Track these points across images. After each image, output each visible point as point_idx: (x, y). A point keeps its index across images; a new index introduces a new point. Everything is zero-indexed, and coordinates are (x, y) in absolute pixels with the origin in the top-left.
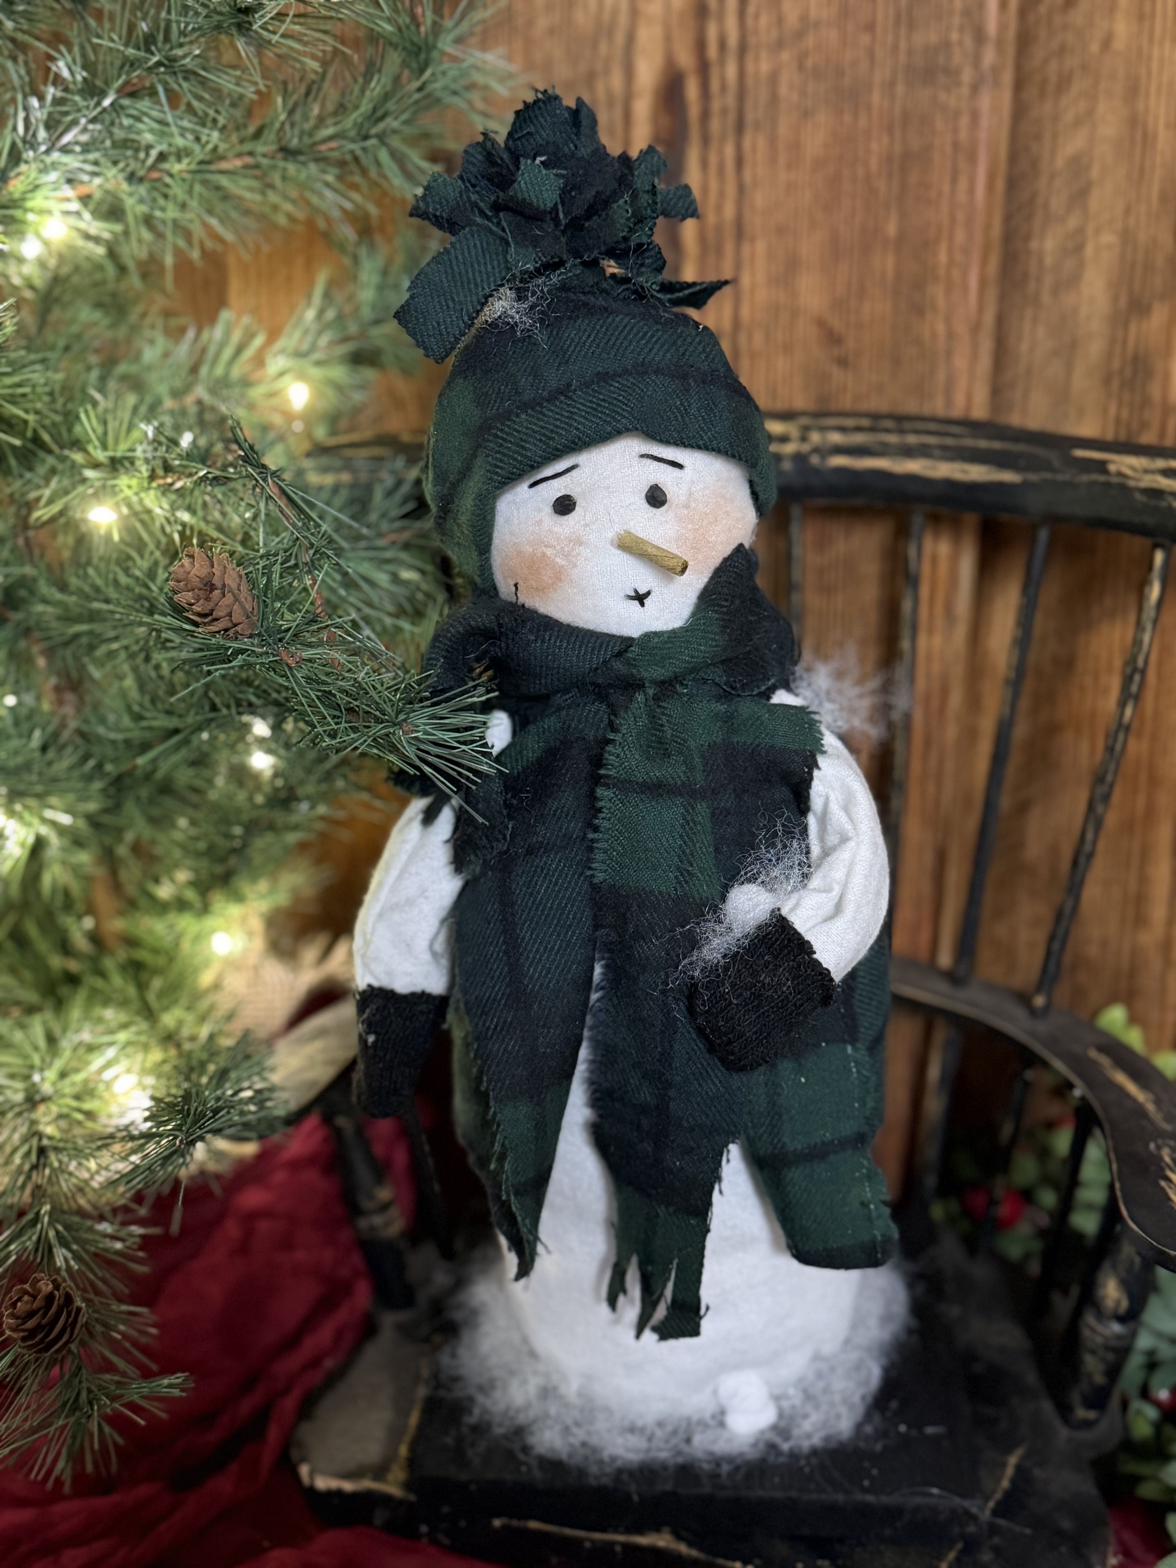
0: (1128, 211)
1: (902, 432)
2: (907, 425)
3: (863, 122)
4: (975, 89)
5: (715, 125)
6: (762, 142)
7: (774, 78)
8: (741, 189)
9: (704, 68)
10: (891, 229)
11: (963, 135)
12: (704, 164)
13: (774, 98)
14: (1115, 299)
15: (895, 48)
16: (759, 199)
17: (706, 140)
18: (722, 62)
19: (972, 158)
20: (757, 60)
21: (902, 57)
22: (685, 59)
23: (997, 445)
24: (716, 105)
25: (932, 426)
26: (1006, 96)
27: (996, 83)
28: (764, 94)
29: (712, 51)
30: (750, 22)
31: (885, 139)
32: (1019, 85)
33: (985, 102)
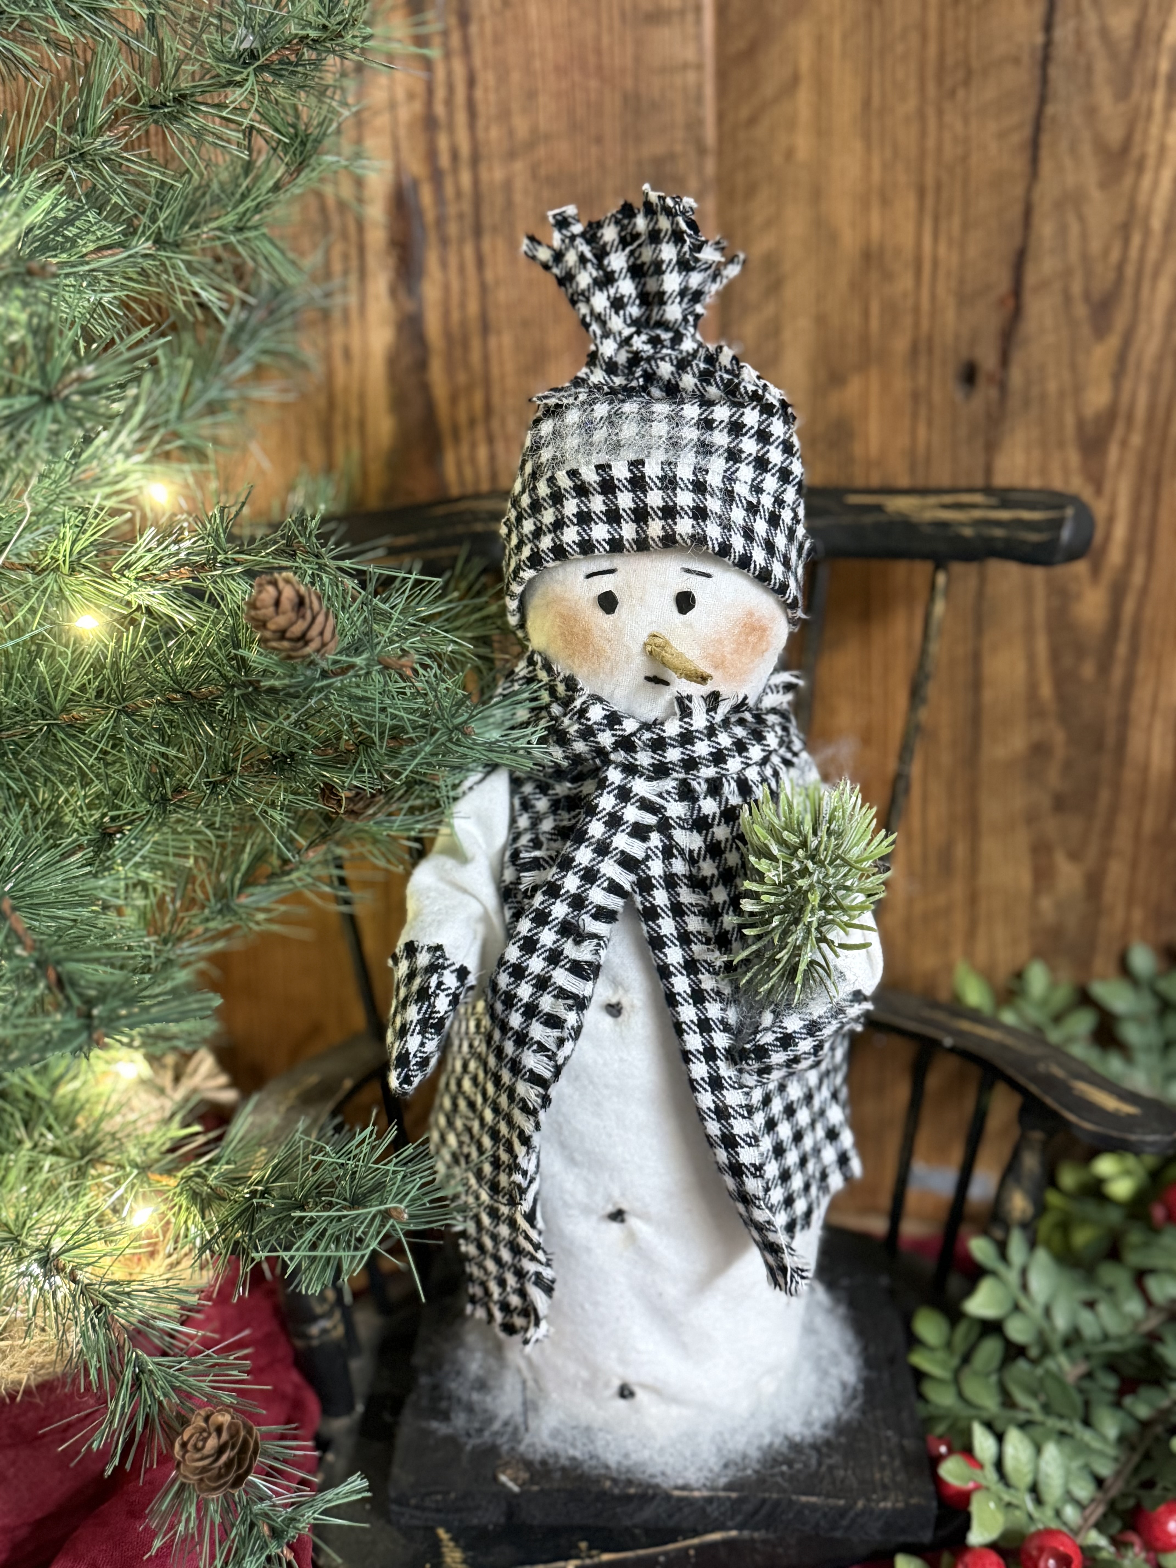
5: (453, 229)
6: (500, 245)
8: (483, 288)
12: (444, 264)
13: (509, 205)
14: (814, 375)
17: (444, 242)
18: (455, 172)
20: (490, 168)
22: (417, 170)
24: (452, 210)
29: (444, 160)
30: (481, 134)
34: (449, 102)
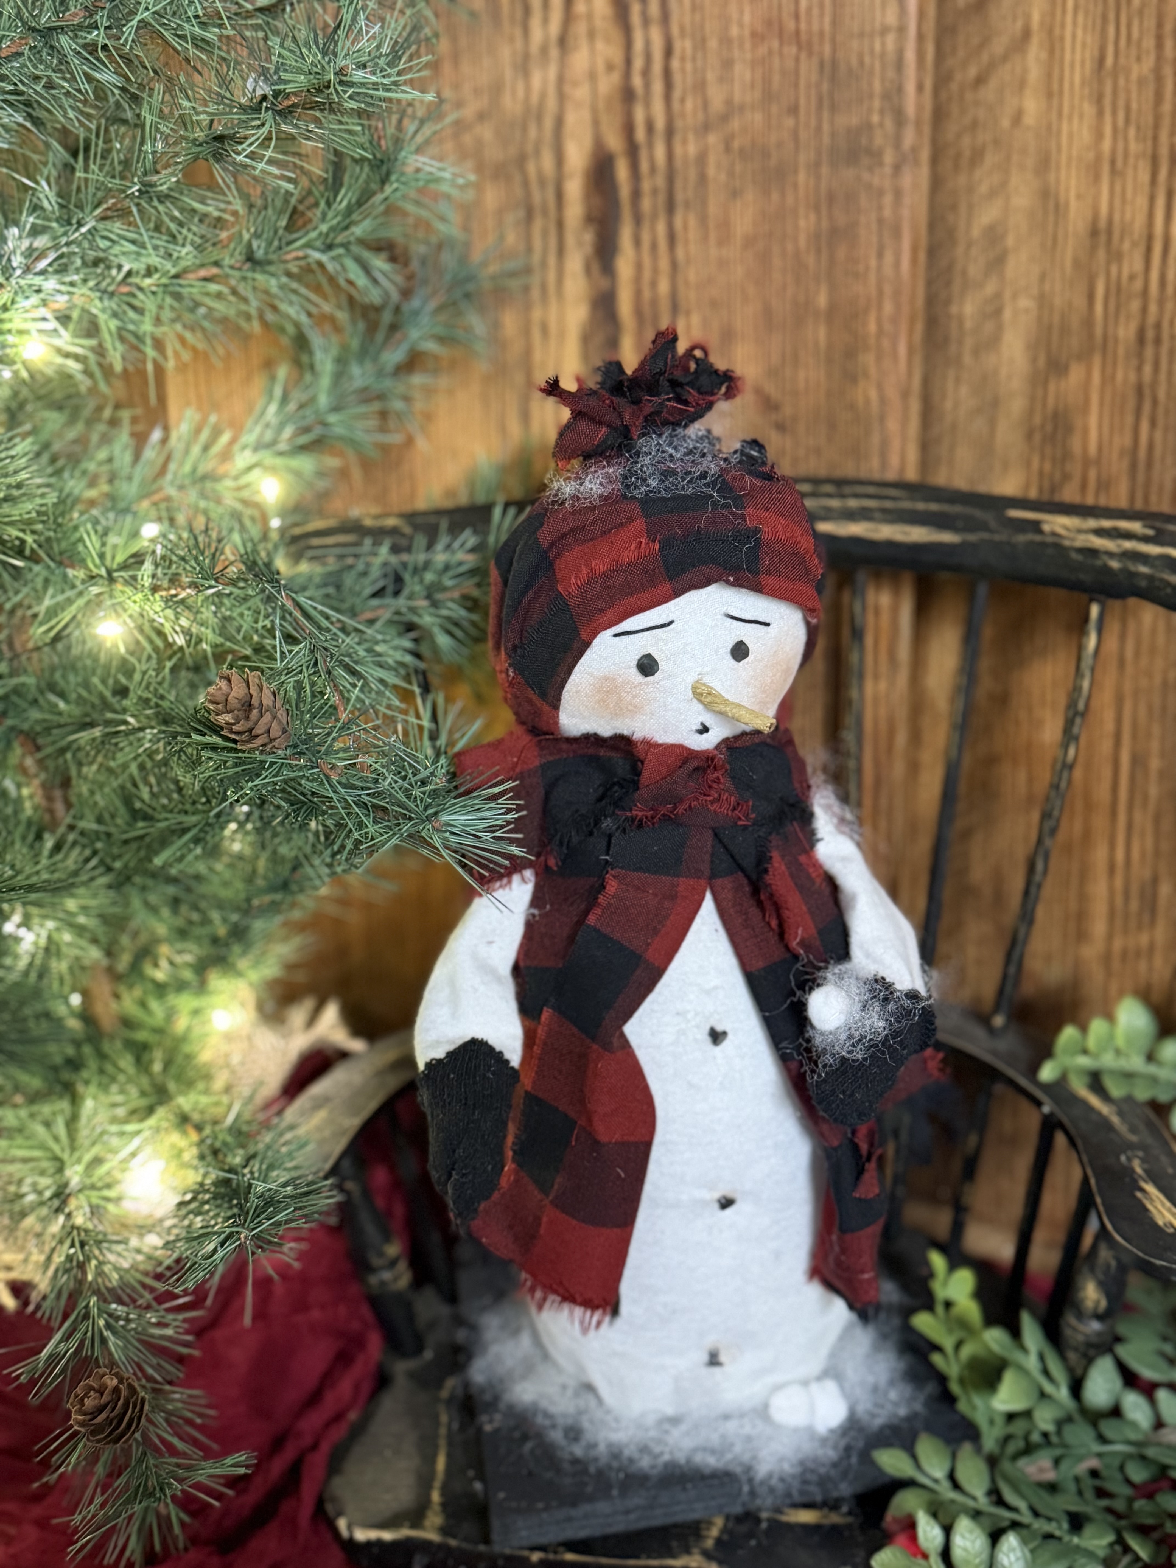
0: (1043, 277)
1: (843, 496)
2: (847, 490)
3: (790, 200)
4: (897, 169)
5: (646, 204)
6: (692, 222)
7: (701, 159)
8: (674, 265)
9: (633, 150)
10: (822, 300)
11: (887, 213)
12: (637, 242)
13: (702, 178)
14: (1034, 360)
15: (819, 129)
16: (692, 275)
17: (638, 219)
18: (650, 145)
19: (897, 232)
20: (685, 142)
21: (826, 139)
22: (614, 142)
23: (934, 507)
24: (646, 186)
25: (871, 490)
26: (925, 171)
27: (916, 162)
28: (692, 174)
29: (640, 134)
30: (676, 105)
31: (812, 217)
32: (935, 160)
33: (907, 180)
34: (646, 72)
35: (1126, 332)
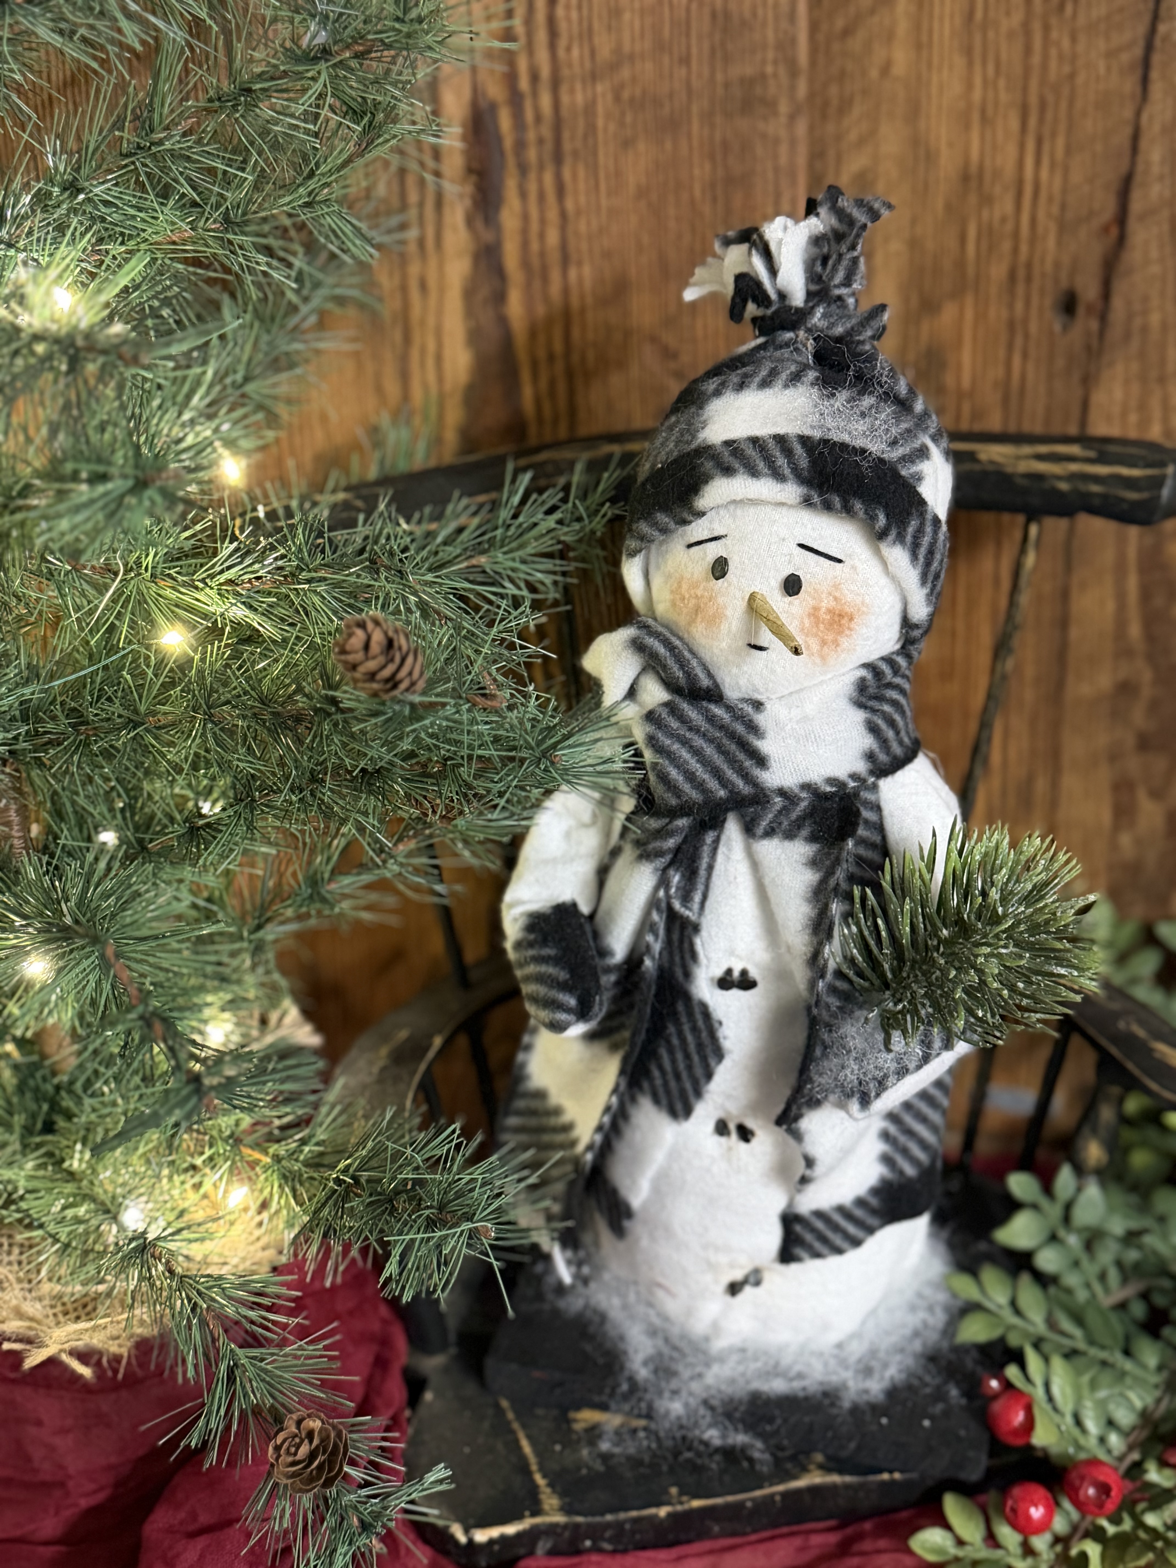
3: (683, 149)
4: (791, 118)
5: (532, 154)
6: (581, 173)
7: (590, 109)
8: (563, 216)
9: (515, 99)
12: (523, 193)
13: (591, 128)
14: (907, 300)
15: (712, 79)
16: (582, 226)
18: (535, 94)
20: (572, 91)
21: (720, 89)
22: (495, 91)
24: (531, 136)
28: (580, 123)
29: (524, 84)
30: (561, 53)
34: (529, 21)
35: (998, 271)
